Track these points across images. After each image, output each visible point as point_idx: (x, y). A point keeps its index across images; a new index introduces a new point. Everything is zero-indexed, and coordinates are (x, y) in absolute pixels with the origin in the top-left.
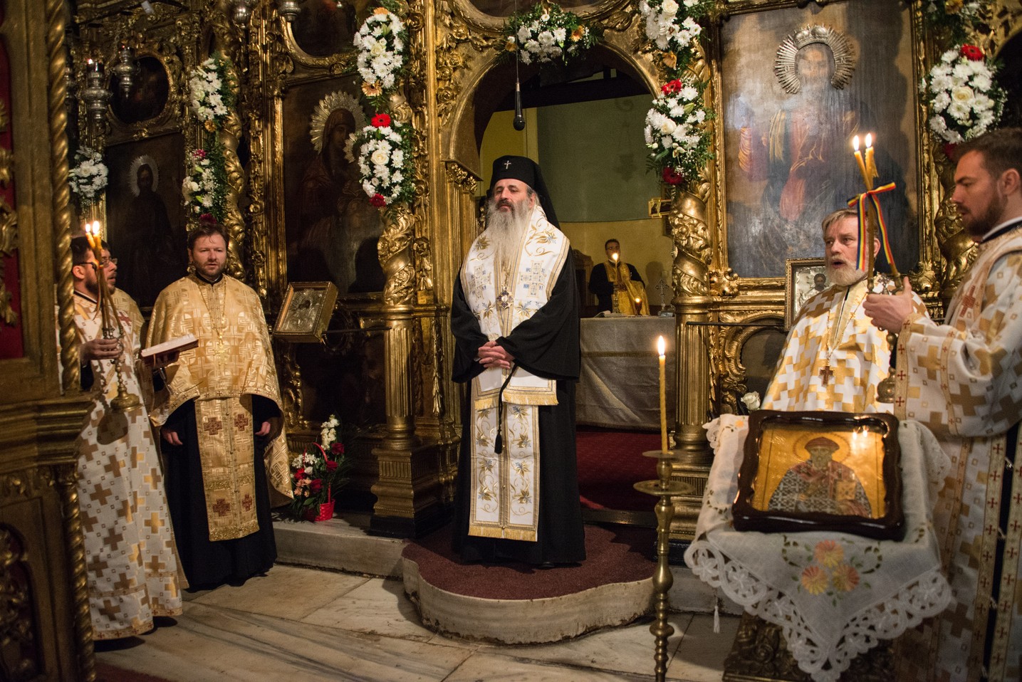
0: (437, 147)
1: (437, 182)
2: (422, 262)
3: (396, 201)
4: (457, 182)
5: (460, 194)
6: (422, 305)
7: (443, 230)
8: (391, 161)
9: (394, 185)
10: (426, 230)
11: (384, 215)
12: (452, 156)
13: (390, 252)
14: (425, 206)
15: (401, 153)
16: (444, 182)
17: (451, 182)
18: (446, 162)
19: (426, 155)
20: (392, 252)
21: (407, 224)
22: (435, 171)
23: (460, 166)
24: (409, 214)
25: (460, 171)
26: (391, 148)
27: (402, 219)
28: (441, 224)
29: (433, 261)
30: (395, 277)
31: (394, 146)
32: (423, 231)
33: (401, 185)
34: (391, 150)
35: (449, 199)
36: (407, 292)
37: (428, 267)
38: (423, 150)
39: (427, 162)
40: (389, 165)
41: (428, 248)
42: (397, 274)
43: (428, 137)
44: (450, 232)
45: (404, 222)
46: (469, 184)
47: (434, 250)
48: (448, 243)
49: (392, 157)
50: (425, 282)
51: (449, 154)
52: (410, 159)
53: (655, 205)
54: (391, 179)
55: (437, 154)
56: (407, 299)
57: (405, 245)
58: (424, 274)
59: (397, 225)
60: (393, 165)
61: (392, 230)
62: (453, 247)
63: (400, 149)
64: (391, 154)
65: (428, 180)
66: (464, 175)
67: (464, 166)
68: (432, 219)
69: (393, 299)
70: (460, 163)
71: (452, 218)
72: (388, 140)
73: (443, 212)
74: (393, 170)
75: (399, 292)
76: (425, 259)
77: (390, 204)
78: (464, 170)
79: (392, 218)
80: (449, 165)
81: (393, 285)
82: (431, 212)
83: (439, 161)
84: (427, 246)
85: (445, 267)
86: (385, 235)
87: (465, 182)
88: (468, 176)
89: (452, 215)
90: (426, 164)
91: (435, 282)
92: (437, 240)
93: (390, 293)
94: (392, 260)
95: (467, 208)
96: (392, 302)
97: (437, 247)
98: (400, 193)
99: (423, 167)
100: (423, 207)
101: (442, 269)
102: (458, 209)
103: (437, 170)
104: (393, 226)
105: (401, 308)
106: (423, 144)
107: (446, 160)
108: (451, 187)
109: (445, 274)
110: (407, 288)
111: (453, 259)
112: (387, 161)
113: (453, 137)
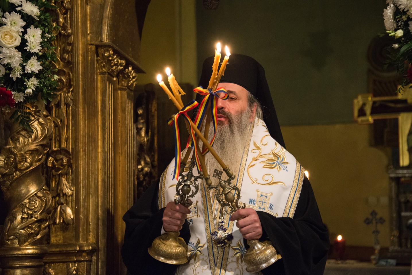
0: (84, 24)
1: (84, 73)
2: (59, 183)
3: (28, 99)
4: (111, 74)
5: (115, 90)
6: (57, 246)
7: (91, 139)
8: (24, 42)
9: (29, 76)
10: (67, 140)
11: (11, 118)
12: (105, 38)
13: (17, 169)
14: (67, 105)
15: (38, 32)
16: (93, 74)
17: (102, 73)
18: (97, 47)
19: (69, 36)
20: (20, 170)
21: (43, 131)
22: (80, 58)
23: (116, 52)
24: (46, 116)
25: (116, 60)
26: (24, 24)
27: (36, 124)
28: (89, 131)
29: (75, 183)
30: (23, 206)
31: (29, 20)
32: (63, 140)
33: (38, 76)
34: (25, 28)
35: (100, 98)
36: (39, 227)
37: (68, 191)
38: (64, 28)
39: (70, 44)
40: (22, 47)
41: (70, 165)
42: (26, 201)
43: (71, 9)
44: (100, 143)
45: (39, 128)
46: (127, 77)
47: (77, 167)
48: (97, 158)
49: (26, 37)
50: (63, 212)
51: (101, 34)
52: (50, 41)
53: (364, 105)
54: (23, 67)
55: (85, 34)
56: (39, 237)
57: (39, 160)
58: (62, 200)
59: (29, 131)
60: (28, 48)
61: (21, 139)
62: (104, 164)
63: (36, 27)
64: (24, 33)
65: (72, 69)
66: (121, 65)
67: (122, 52)
68: (76, 125)
69: (18, 237)
70: (116, 48)
71: (104, 124)
72: (20, 12)
73: (91, 115)
74: (27, 56)
75: (28, 227)
76: (64, 180)
77: (20, 103)
78: (121, 57)
79: (22, 122)
80: (101, 51)
81: (19, 218)
82: (75, 115)
83: (86, 45)
84: (69, 161)
85: (92, 191)
86: (11, 145)
87: (122, 74)
88: (126, 67)
89: (104, 120)
90: (69, 48)
91: (76, 212)
92: (81, 154)
93: (15, 228)
94: (21, 180)
95: (124, 110)
96: (16, 241)
97: (82, 163)
98: (37, 88)
99: (64, 51)
100: (63, 107)
101: (88, 194)
102: (111, 111)
103: (83, 56)
104: (23, 133)
105: (30, 250)
106: (65, 19)
107: (97, 43)
108: (103, 81)
109: (92, 201)
110: (40, 221)
111: (103, 181)
112: (18, 43)
113: (108, 12)
